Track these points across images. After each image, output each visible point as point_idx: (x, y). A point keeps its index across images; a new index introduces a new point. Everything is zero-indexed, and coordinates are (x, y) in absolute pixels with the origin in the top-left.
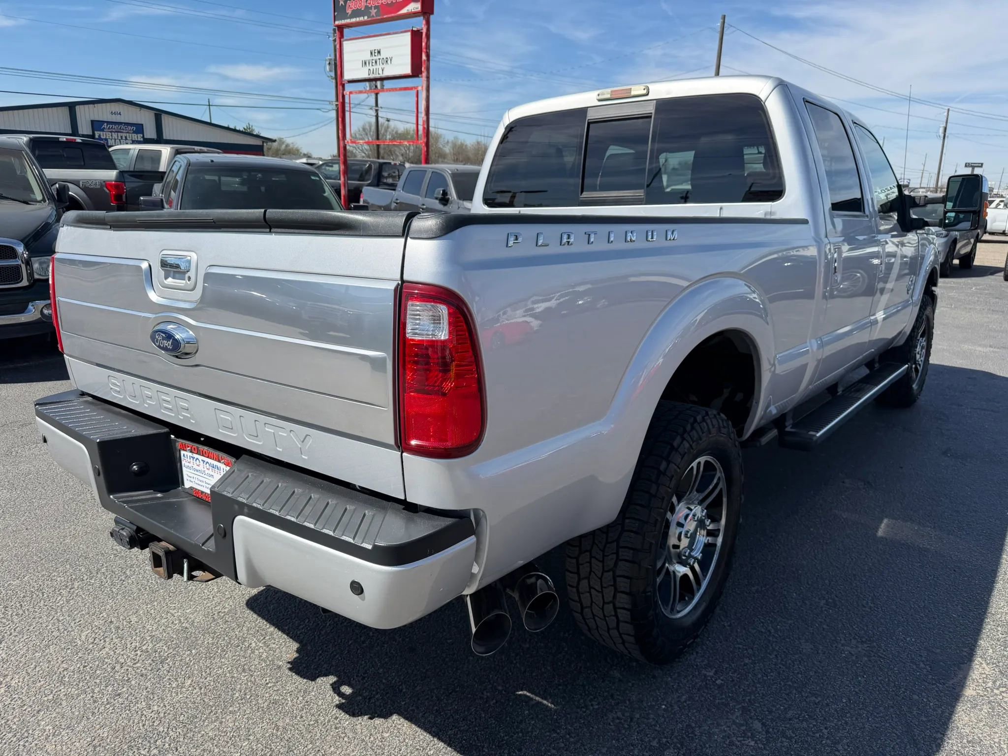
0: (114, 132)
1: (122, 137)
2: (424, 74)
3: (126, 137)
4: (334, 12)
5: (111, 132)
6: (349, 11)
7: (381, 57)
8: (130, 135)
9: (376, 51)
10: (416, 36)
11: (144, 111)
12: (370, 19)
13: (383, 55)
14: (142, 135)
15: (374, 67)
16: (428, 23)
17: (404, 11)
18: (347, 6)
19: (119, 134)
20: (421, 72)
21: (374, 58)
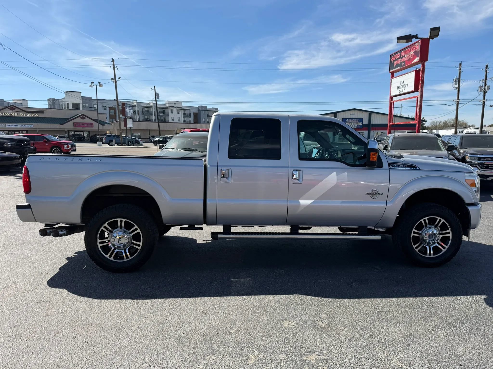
0: (350, 122)
1: (353, 124)
2: (420, 90)
3: (355, 124)
4: (390, 67)
5: (349, 122)
6: (395, 65)
7: (404, 84)
8: (357, 123)
9: (403, 82)
10: (417, 73)
11: (364, 112)
12: (401, 68)
13: (405, 83)
14: (362, 123)
15: (401, 89)
16: (423, 66)
17: (414, 62)
18: (394, 63)
19: (352, 123)
20: (419, 89)
21: (402, 85)
